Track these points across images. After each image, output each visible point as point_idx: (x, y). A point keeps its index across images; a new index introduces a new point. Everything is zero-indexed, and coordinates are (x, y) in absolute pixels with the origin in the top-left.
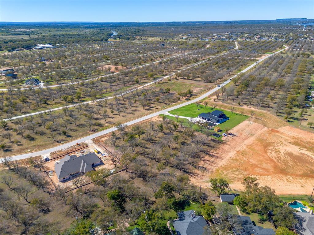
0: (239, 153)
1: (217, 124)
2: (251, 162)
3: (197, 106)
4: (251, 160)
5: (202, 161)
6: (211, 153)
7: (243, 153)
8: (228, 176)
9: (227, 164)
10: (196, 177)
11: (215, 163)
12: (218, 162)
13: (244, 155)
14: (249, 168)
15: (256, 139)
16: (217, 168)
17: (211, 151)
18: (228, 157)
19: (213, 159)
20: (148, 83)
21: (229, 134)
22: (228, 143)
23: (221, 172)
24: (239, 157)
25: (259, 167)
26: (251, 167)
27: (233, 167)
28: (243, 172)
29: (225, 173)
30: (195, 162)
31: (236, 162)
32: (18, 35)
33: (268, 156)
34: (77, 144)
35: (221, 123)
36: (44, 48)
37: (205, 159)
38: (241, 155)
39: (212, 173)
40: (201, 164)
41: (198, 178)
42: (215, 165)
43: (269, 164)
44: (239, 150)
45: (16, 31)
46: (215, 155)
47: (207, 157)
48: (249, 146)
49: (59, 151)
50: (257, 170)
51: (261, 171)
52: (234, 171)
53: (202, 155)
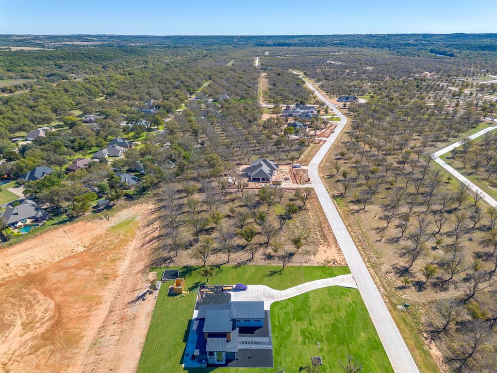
0: (112, 275)
2: (88, 269)
4: (88, 273)
5: (158, 226)
6: (154, 241)
7: (106, 278)
8: (116, 235)
9: (125, 248)
10: (150, 211)
11: (142, 238)
12: (138, 242)
13: (102, 277)
14: (89, 259)
15: (83, 337)
16: (135, 237)
18: (128, 257)
22: (140, 275)
23: (127, 234)
24: (110, 267)
25: (73, 267)
26: (86, 263)
27: (114, 248)
28: (98, 248)
29: (122, 235)
30: (164, 221)
31: (113, 258)
33: (54, 299)
37: (157, 231)
38: (107, 275)
39: (138, 228)
40: (157, 224)
41: (147, 211)
42: (140, 237)
43: (54, 281)
44: (114, 280)
46: (148, 245)
47: (156, 234)
48: (97, 304)
50: (76, 262)
51: (69, 262)
52: (111, 244)
53: (164, 231)
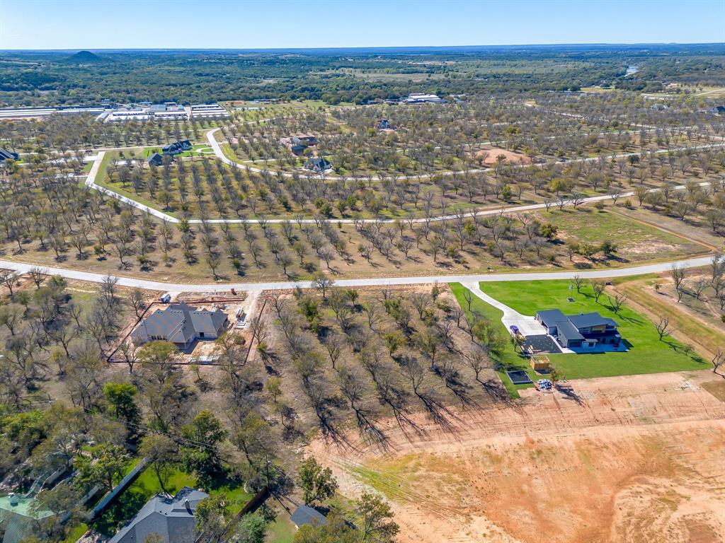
0: (530, 448)
1: (565, 351)
3: (578, 288)
5: (394, 419)
6: (443, 413)
9: (455, 456)
11: (426, 438)
14: (504, 495)
15: (643, 436)
16: (417, 452)
17: (448, 408)
18: (483, 443)
19: (431, 427)
20: (536, 203)
21: (559, 388)
22: (527, 408)
24: (512, 457)
25: (534, 509)
26: (515, 496)
28: (468, 496)
29: (417, 473)
30: (376, 413)
31: (488, 463)
32: (412, 73)
33: (612, 498)
34: (233, 290)
35: (578, 354)
36: (421, 101)
37: (410, 417)
38: (531, 454)
39: (389, 455)
40: (385, 424)
41: (335, 450)
42: (420, 443)
44: (539, 441)
45: (417, 66)
46: (451, 420)
47: (420, 417)
48: (591, 444)
49: (196, 294)
50: (518, 512)
51: (523, 523)
53: (414, 405)
